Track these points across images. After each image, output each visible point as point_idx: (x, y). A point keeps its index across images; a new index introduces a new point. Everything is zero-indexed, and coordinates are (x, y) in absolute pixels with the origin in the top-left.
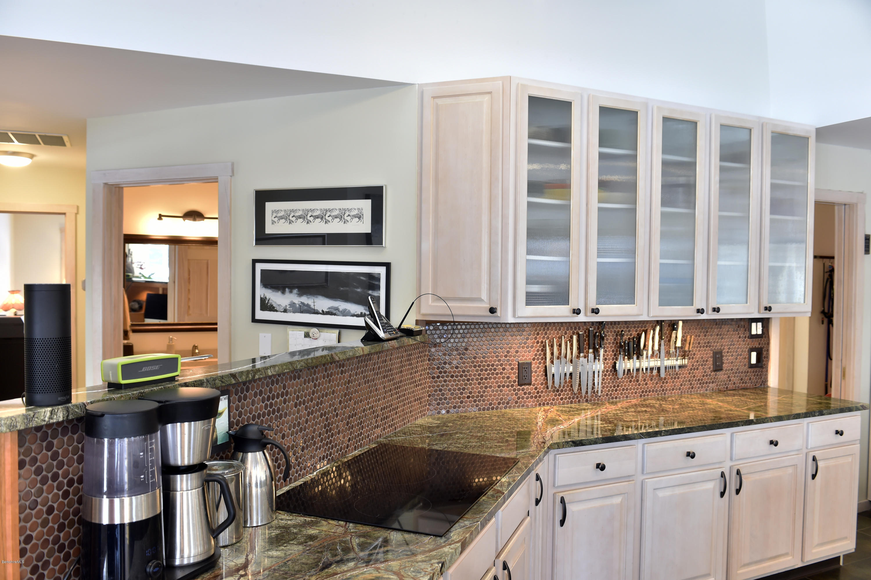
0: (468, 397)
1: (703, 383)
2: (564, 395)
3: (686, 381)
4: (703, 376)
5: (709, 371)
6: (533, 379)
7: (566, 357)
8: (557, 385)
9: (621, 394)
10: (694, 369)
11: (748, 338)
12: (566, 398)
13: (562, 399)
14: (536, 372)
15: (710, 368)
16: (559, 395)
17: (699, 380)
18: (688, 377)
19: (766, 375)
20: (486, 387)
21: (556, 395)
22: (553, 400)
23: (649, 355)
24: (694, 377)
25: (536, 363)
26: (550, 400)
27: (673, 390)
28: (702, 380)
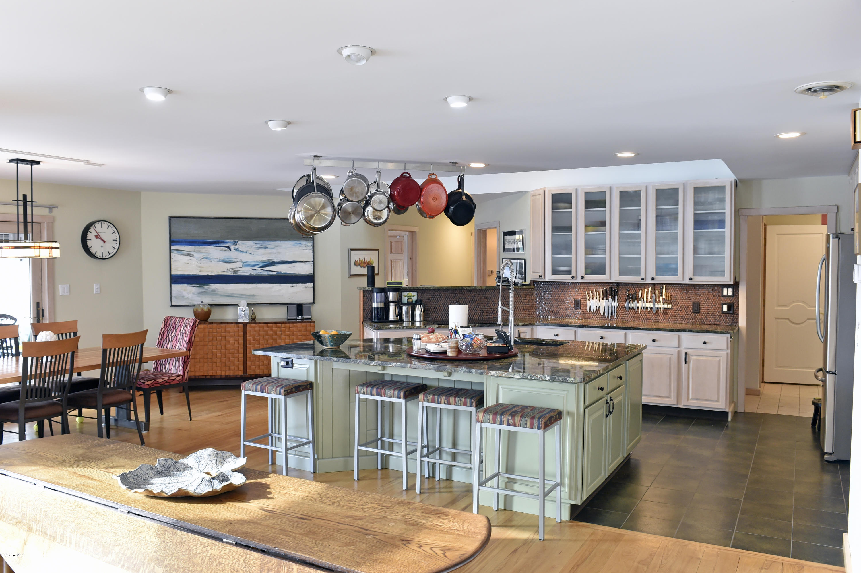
0: (552, 312)
1: (686, 319)
2: (598, 316)
3: (673, 316)
4: (686, 315)
5: (689, 313)
6: (581, 307)
7: (597, 299)
8: (592, 311)
9: (630, 319)
10: (679, 311)
11: (721, 296)
12: (599, 317)
13: (597, 317)
14: (583, 304)
15: (690, 311)
16: (595, 315)
17: (682, 317)
18: (674, 314)
19: (738, 319)
20: (560, 309)
21: (593, 315)
22: (592, 317)
23: (645, 301)
24: (679, 315)
25: (583, 301)
26: (590, 317)
27: (664, 320)
28: (684, 317)
